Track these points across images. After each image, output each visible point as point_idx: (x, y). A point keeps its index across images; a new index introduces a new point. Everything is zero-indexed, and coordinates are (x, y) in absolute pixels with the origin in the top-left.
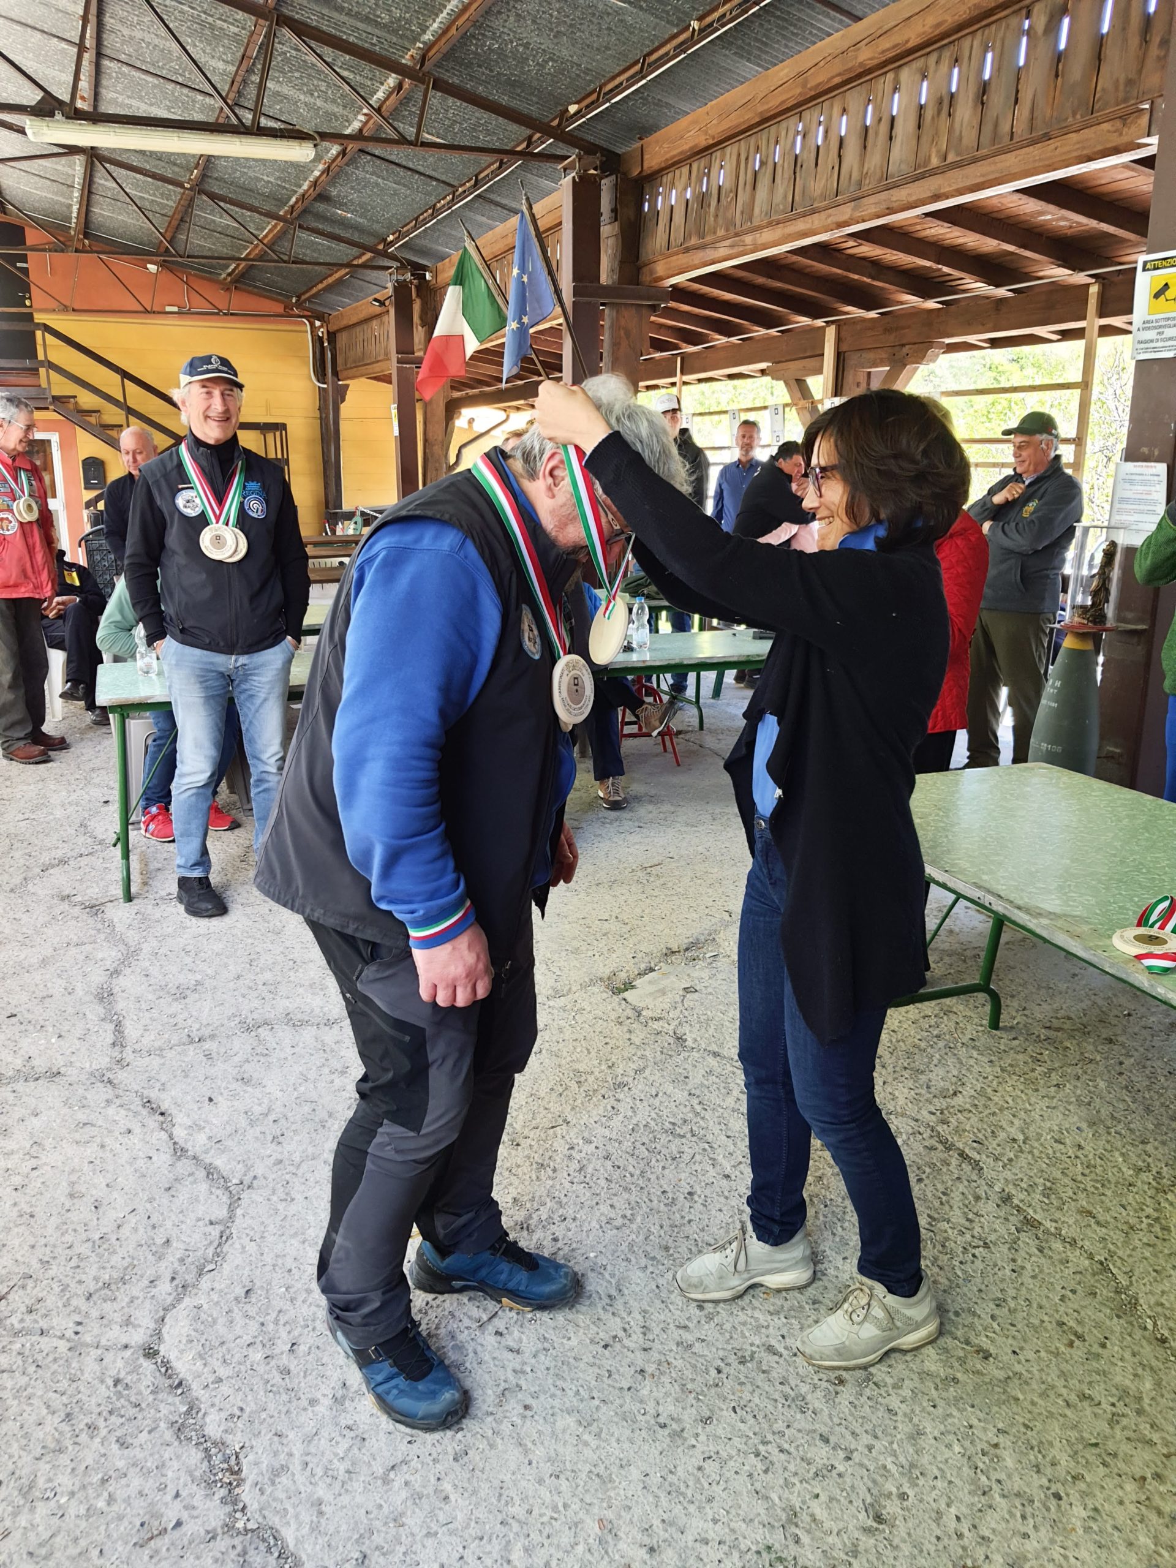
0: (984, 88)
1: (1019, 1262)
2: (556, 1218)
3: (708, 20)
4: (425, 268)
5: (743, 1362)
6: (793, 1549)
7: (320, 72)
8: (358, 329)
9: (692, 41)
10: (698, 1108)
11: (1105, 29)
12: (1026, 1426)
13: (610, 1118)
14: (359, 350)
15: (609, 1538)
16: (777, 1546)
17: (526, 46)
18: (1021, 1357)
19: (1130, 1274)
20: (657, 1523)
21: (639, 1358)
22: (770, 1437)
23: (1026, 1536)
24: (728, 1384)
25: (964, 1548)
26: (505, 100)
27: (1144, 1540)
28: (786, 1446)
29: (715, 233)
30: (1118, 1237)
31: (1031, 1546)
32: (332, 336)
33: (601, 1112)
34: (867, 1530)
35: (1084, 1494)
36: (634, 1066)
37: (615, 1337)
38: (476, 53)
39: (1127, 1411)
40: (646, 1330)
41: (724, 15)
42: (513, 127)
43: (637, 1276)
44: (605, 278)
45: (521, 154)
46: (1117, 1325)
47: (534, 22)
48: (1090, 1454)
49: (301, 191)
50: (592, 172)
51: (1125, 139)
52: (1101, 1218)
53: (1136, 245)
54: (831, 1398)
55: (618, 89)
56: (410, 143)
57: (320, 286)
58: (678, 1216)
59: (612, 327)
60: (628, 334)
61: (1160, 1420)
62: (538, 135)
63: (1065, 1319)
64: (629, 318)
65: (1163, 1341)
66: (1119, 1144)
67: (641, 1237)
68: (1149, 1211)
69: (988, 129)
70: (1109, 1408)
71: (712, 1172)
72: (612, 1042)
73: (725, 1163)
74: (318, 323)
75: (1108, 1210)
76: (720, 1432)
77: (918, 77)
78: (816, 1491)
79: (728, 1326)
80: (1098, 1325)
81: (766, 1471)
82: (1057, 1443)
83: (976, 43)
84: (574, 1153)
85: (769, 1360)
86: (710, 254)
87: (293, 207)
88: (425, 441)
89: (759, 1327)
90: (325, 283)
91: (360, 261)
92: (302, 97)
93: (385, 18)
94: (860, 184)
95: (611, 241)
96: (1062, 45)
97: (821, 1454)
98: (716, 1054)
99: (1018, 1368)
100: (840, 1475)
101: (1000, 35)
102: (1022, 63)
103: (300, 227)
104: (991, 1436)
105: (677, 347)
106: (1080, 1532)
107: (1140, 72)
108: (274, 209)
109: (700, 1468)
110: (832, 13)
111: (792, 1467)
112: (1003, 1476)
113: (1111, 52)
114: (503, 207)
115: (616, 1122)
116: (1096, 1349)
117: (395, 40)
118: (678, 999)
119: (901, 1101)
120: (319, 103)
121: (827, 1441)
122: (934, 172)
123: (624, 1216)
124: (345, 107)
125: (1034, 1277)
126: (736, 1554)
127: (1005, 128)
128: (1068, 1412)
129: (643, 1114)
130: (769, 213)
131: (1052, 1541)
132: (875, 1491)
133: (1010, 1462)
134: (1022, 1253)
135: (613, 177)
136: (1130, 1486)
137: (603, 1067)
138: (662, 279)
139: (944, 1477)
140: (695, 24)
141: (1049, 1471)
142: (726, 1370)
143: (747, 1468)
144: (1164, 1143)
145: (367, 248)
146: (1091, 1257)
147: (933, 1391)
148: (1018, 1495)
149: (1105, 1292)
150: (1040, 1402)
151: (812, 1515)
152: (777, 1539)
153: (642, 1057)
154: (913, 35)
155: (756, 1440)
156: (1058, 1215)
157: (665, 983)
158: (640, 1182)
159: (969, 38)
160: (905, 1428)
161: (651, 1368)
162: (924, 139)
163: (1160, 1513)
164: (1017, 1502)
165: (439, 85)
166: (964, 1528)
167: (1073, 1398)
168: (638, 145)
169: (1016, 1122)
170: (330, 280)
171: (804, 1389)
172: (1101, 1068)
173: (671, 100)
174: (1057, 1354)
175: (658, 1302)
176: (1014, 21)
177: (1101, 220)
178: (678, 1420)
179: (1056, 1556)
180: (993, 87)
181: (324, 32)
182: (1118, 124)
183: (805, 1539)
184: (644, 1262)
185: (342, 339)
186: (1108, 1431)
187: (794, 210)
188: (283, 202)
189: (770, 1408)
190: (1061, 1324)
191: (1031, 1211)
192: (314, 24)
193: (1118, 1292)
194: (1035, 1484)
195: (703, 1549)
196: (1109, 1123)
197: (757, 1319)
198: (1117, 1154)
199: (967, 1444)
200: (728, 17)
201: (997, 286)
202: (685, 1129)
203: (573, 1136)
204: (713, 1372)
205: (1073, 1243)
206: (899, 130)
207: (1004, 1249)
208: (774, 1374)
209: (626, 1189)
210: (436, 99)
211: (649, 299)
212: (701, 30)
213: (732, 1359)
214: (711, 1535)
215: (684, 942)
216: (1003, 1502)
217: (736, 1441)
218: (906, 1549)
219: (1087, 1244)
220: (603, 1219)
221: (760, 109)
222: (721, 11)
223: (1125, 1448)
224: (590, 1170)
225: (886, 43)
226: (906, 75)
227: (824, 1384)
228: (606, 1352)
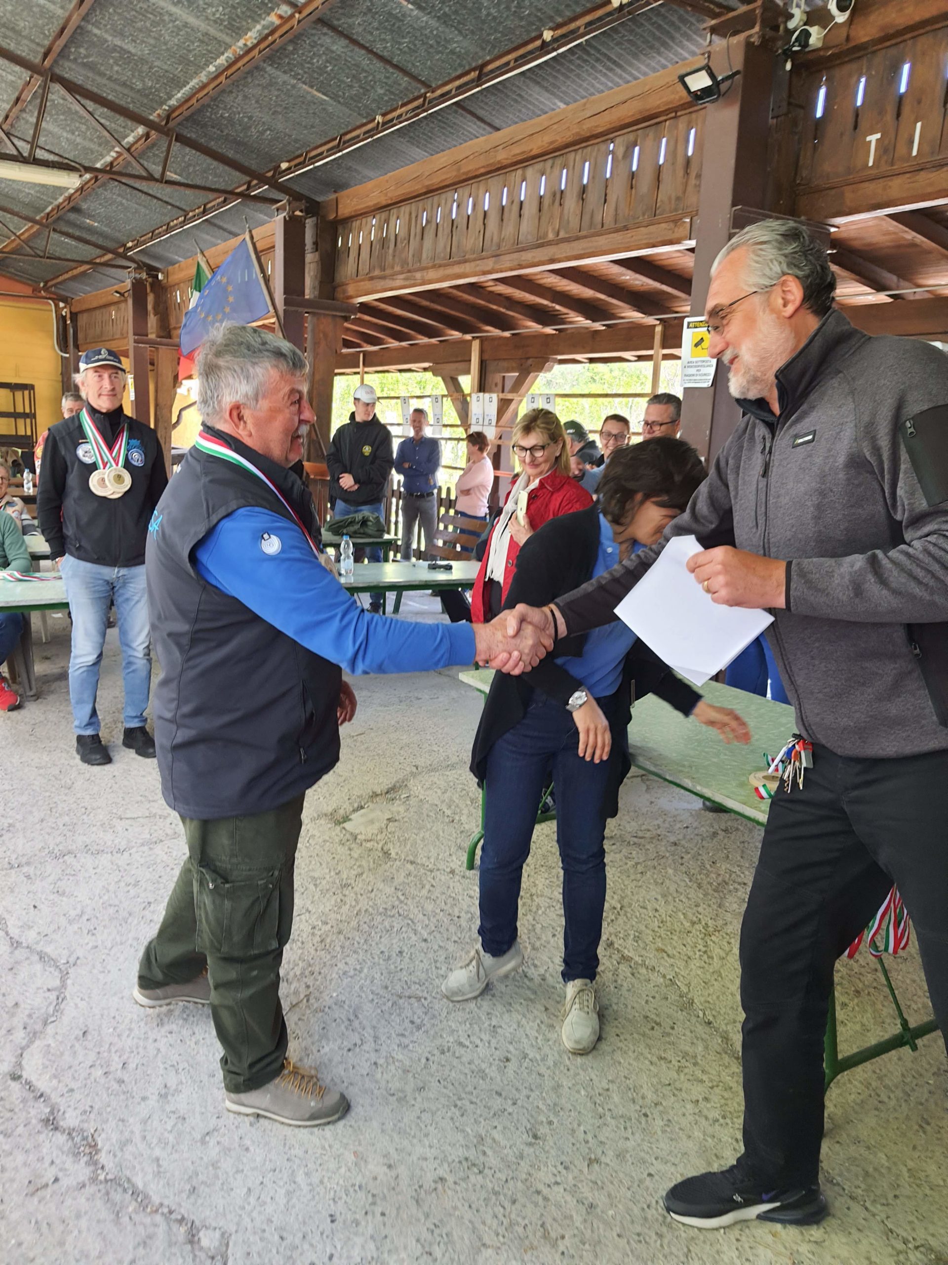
0: (584, 189)
1: (619, 982)
2: (307, 973)
3: (390, 117)
4: (158, 270)
5: (443, 1052)
6: (482, 1158)
7: (81, 117)
8: (98, 312)
9: (376, 130)
10: (402, 898)
11: (661, 161)
12: (625, 1077)
13: (340, 908)
14: (98, 330)
15: (362, 1164)
16: (472, 1157)
17: (250, 118)
18: (622, 1037)
19: (688, 985)
20: (392, 1151)
21: (373, 1057)
22: (463, 1095)
23: (627, 1139)
24: (434, 1067)
25: (589, 1149)
26: (231, 154)
27: (697, 1134)
28: (474, 1100)
29: (393, 268)
30: (681, 963)
31: (630, 1144)
32: (74, 316)
33: (333, 902)
34: (530, 1144)
35: (661, 1113)
36: (355, 873)
37: (355, 1045)
38: (210, 118)
39: (687, 1064)
40: (376, 1038)
41: (400, 116)
42: (238, 173)
43: (368, 1007)
44: (308, 294)
45: (240, 195)
46: (681, 1016)
47: (257, 102)
48: (666, 1090)
49: (56, 203)
50: (298, 213)
51: (676, 235)
52: (670, 953)
53: (686, 300)
54: (502, 1070)
55: (320, 156)
56: (156, 180)
57: (66, 276)
58: (392, 967)
59: (313, 331)
60: (326, 336)
61: (707, 1068)
62: (255, 182)
63: (649, 1014)
64: (327, 324)
65: (710, 1023)
66: (681, 907)
67: (368, 982)
68: (701, 947)
69: (586, 218)
70: (677, 1064)
71: (414, 938)
72: (337, 857)
73: (423, 932)
74: (62, 305)
75: (675, 948)
76: (431, 1095)
77: (538, 175)
78: (496, 1124)
79: (432, 1032)
80: (669, 1016)
81: (462, 1115)
82: (645, 1086)
83: (578, 157)
84: (316, 932)
85: (460, 1051)
86: (389, 283)
87: (48, 214)
88: (156, 405)
89: (453, 1031)
90: (70, 274)
91: (103, 260)
92: (65, 134)
93: (139, 85)
94: (499, 247)
95: (313, 266)
96: (634, 168)
97: (497, 1103)
98: (412, 863)
99: (620, 1045)
100: (510, 1114)
101: (594, 154)
102: (608, 175)
103: (54, 230)
104: (605, 1085)
105: (359, 346)
106: (659, 1133)
107: (684, 192)
108: (31, 215)
109: (419, 1118)
110: (478, 123)
111: (478, 1112)
112: (612, 1107)
113: (665, 176)
114: (225, 230)
115: (345, 909)
116: (668, 1030)
117: (145, 101)
118: (383, 826)
119: (540, 887)
120: (78, 140)
121: (500, 1095)
122: (549, 243)
123: (355, 969)
124: (100, 145)
125: (629, 990)
126: (446, 1165)
127: (598, 219)
128: (652, 1068)
129: (364, 904)
130: (434, 258)
131: (643, 1140)
132: (532, 1121)
133: (616, 1098)
134: (621, 977)
135: (314, 219)
136: (689, 1106)
137: (333, 873)
138: (351, 297)
139: (575, 1109)
140: (379, 118)
141: (641, 1102)
142: (431, 1058)
143: (449, 1114)
144: (709, 906)
145: (109, 251)
146: (664, 976)
147: (568, 1062)
148: (622, 1116)
149: (673, 997)
150: (635, 1063)
151: (494, 1140)
152: (472, 1154)
153: (360, 866)
154: (536, 146)
155: (455, 1098)
156: (643, 953)
157: (372, 816)
158: (365, 947)
159: (573, 154)
160: (548, 1084)
161: (381, 1061)
162: (543, 218)
163: (706, 1118)
164: (622, 1121)
165: (180, 139)
166: (589, 1137)
167: (655, 1059)
168: (333, 196)
169: (616, 897)
170: (75, 272)
171: (483, 1066)
172: (670, 861)
173: (359, 168)
174: (644, 1035)
175: (383, 1022)
176: (603, 147)
177: (662, 283)
178: (402, 1091)
179: (645, 1148)
180: (590, 189)
181: (87, 90)
182: (672, 225)
183: (489, 1152)
184: (371, 997)
185: (83, 320)
186: (675, 1075)
187: (451, 259)
188: (39, 210)
189: (462, 1077)
190: (646, 1017)
191: (626, 951)
192: (80, 82)
193: (681, 996)
194: (632, 1110)
195: (424, 1164)
196: (675, 895)
197: (450, 1027)
198: (680, 914)
199: (589, 1089)
200: (404, 118)
201: (594, 321)
202: (394, 912)
203: (313, 920)
204: (424, 1061)
205: (653, 969)
206: (526, 211)
207: (610, 975)
208: (464, 1059)
209: (355, 952)
210: (176, 147)
211: (342, 311)
212: (384, 124)
213: (436, 1052)
214: (429, 1155)
215: (385, 787)
216: (613, 1122)
217: (442, 1100)
218: (553, 1152)
219: (662, 969)
220: (341, 972)
221: (427, 183)
222: (399, 112)
223: (686, 1085)
224: (328, 940)
225: (516, 150)
226: (530, 172)
227: (497, 1062)
228: (350, 1054)
